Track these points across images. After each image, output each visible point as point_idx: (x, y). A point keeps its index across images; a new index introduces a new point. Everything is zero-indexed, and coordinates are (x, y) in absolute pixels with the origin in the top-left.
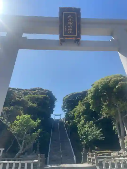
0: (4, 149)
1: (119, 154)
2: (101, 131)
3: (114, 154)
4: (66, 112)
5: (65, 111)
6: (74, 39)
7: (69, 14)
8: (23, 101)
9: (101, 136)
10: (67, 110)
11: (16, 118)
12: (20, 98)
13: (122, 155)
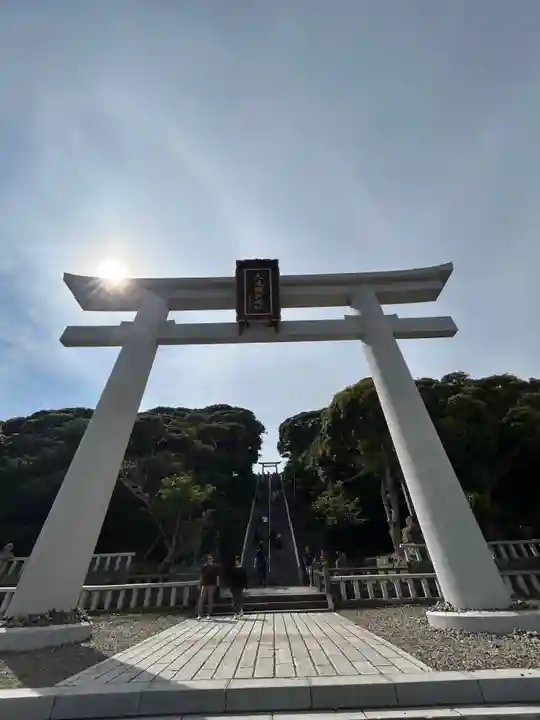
0: (134, 554)
1: (391, 560)
2: (358, 504)
3: (382, 561)
4: (287, 459)
5: (285, 456)
6: (267, 321)
7: (256, 272)
8: (184, 440)
9: (359, 516)
10: (289, 453)
11: (161, 483)
12: (178, 432)
13: (396, 565)
